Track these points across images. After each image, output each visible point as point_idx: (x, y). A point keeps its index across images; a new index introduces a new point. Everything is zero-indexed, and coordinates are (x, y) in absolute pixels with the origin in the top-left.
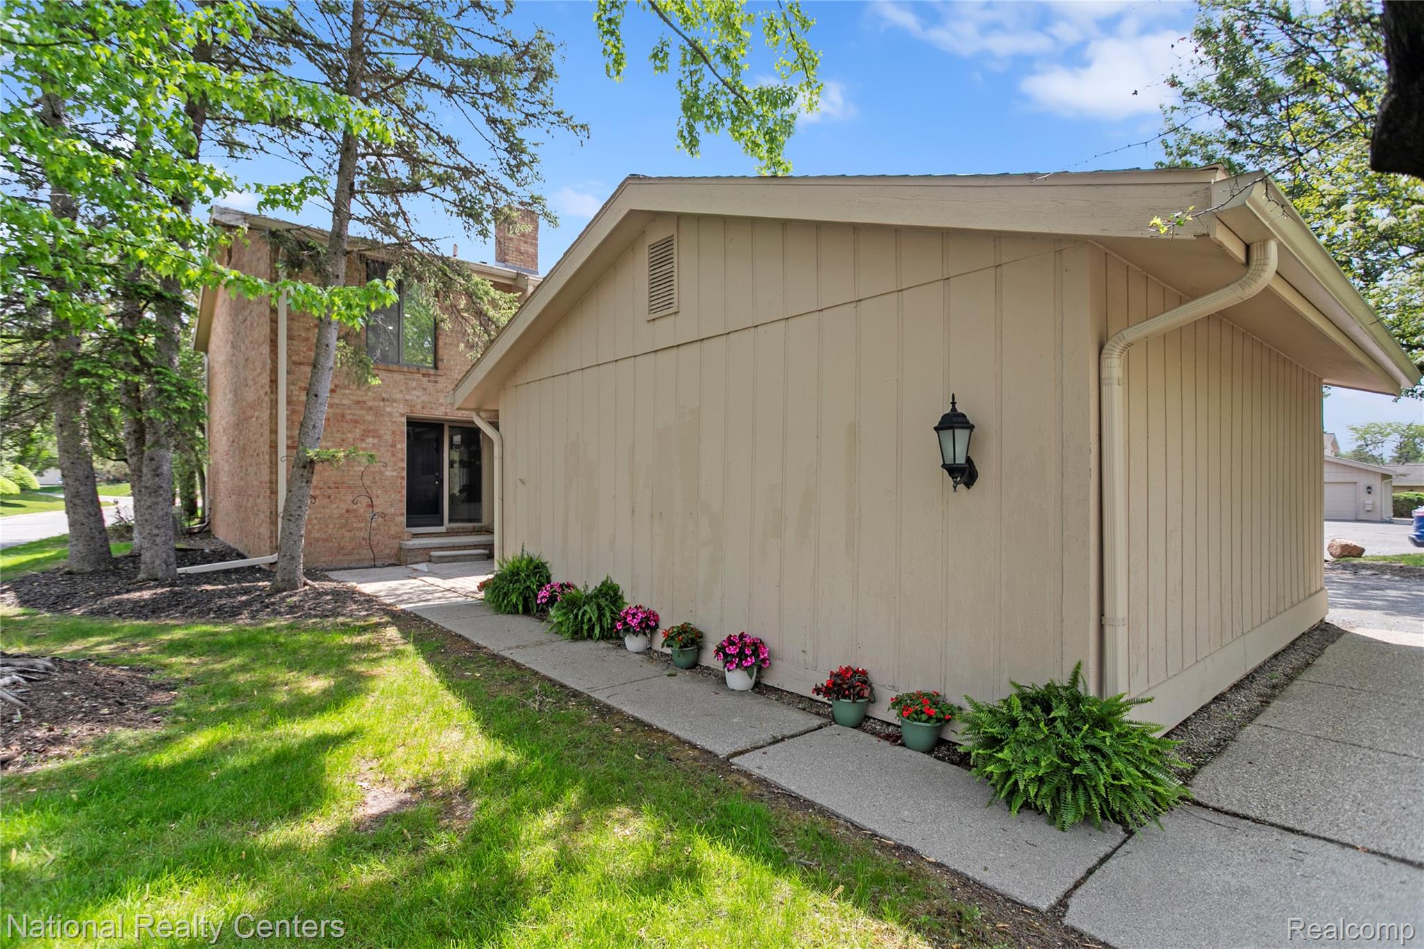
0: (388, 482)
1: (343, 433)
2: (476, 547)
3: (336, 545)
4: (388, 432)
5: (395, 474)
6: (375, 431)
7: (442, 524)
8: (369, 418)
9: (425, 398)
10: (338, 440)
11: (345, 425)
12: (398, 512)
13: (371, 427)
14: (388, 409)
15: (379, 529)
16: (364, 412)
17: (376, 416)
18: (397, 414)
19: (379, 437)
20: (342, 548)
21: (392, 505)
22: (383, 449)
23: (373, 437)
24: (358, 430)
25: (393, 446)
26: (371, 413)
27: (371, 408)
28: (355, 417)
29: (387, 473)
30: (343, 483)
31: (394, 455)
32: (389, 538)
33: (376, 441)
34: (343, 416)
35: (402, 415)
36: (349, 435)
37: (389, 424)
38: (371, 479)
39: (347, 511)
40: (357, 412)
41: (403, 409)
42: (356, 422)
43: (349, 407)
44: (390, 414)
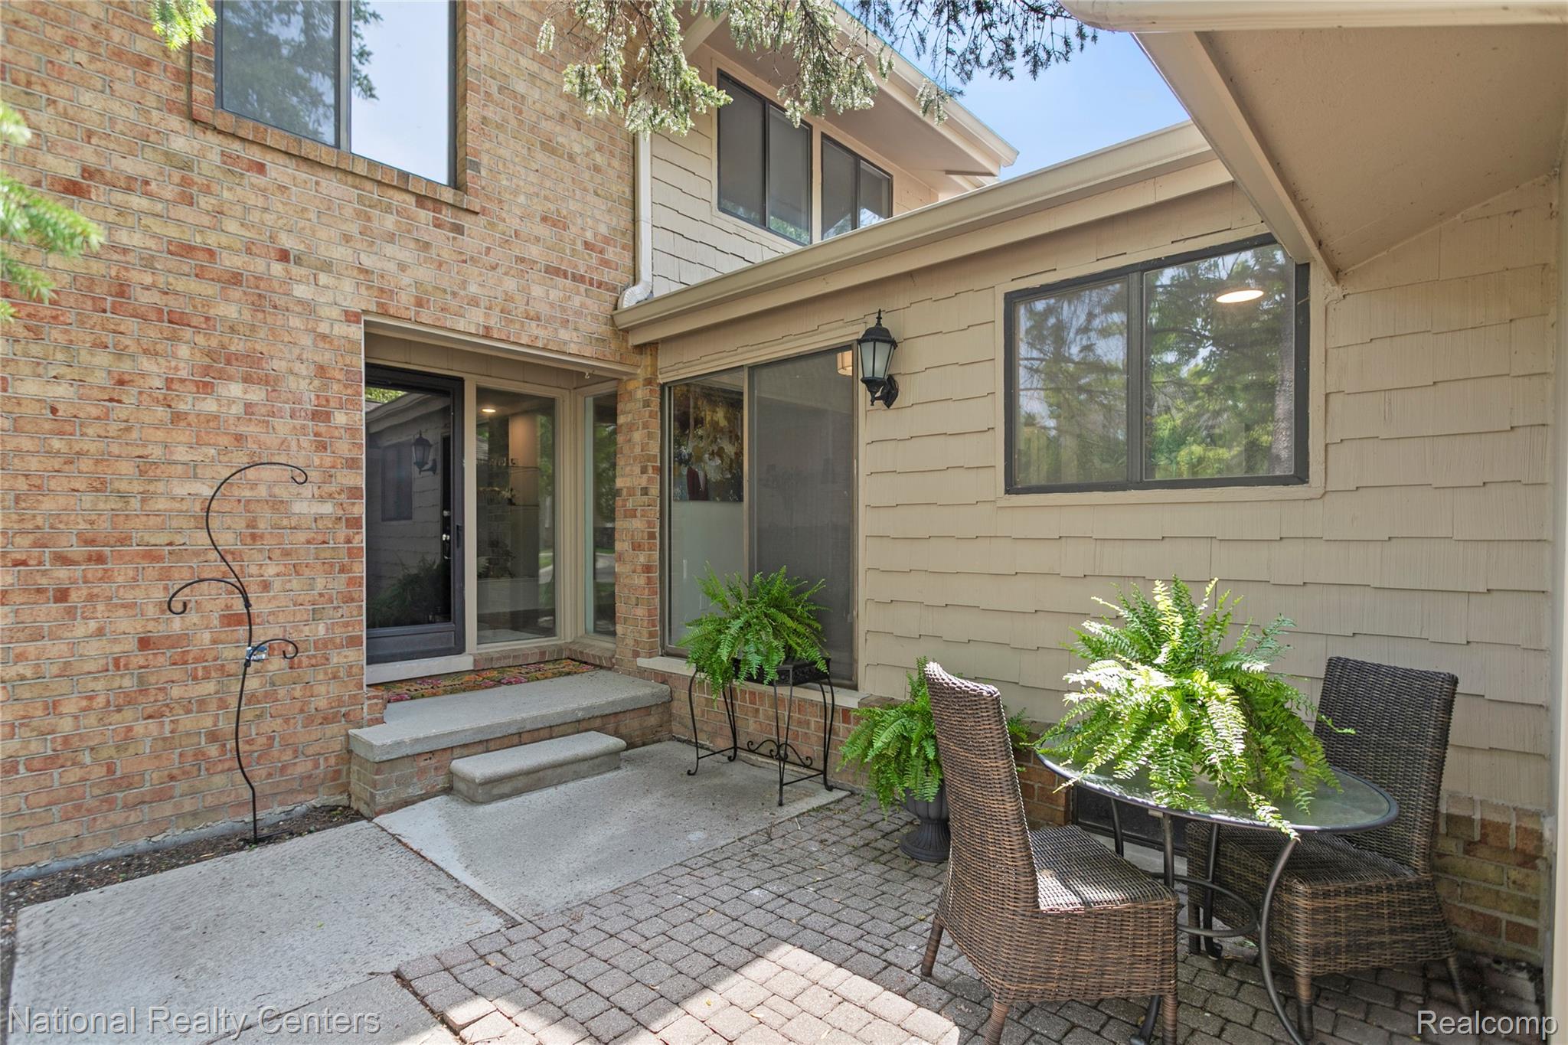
0: (302, 536)
1: (120, 354)
2: (579, 725)
3: (99, 772)
4: (302, 369)
5: (327, 508)
6: (253, 359)
7: (459, 649)
8: (228, 311)
9: (425, 274)
10: (100, 378)
11: (131, 325)
12: (339, 634)
13: (237, 346)
14: (301, 291)
15: (270, 696)
16: (208, 289)
17: (257, 308)
18: (335, 313)
19: (270, 382)
20: (127, 782)
21: (316, 615)
22: (283, 426)
23: (247, 379)
24: (184, 351)
25: (321, 415)
26: (236, 293)
27: (235, 279)
28: (174, 303)
29: (299, 507)
30: (124, 541)
31: (322, 447)
32: (309, 722)
33: (256, 395)
34: (121, 290)
35: (351, 317)
36: (147, 364)
37: (307, 340)
38: (240, 525)
39: (144, 643)
40: (180, 285)
41: (352, 296)
42: (176, 320)
43: (148, 263)
44: (309, 308)
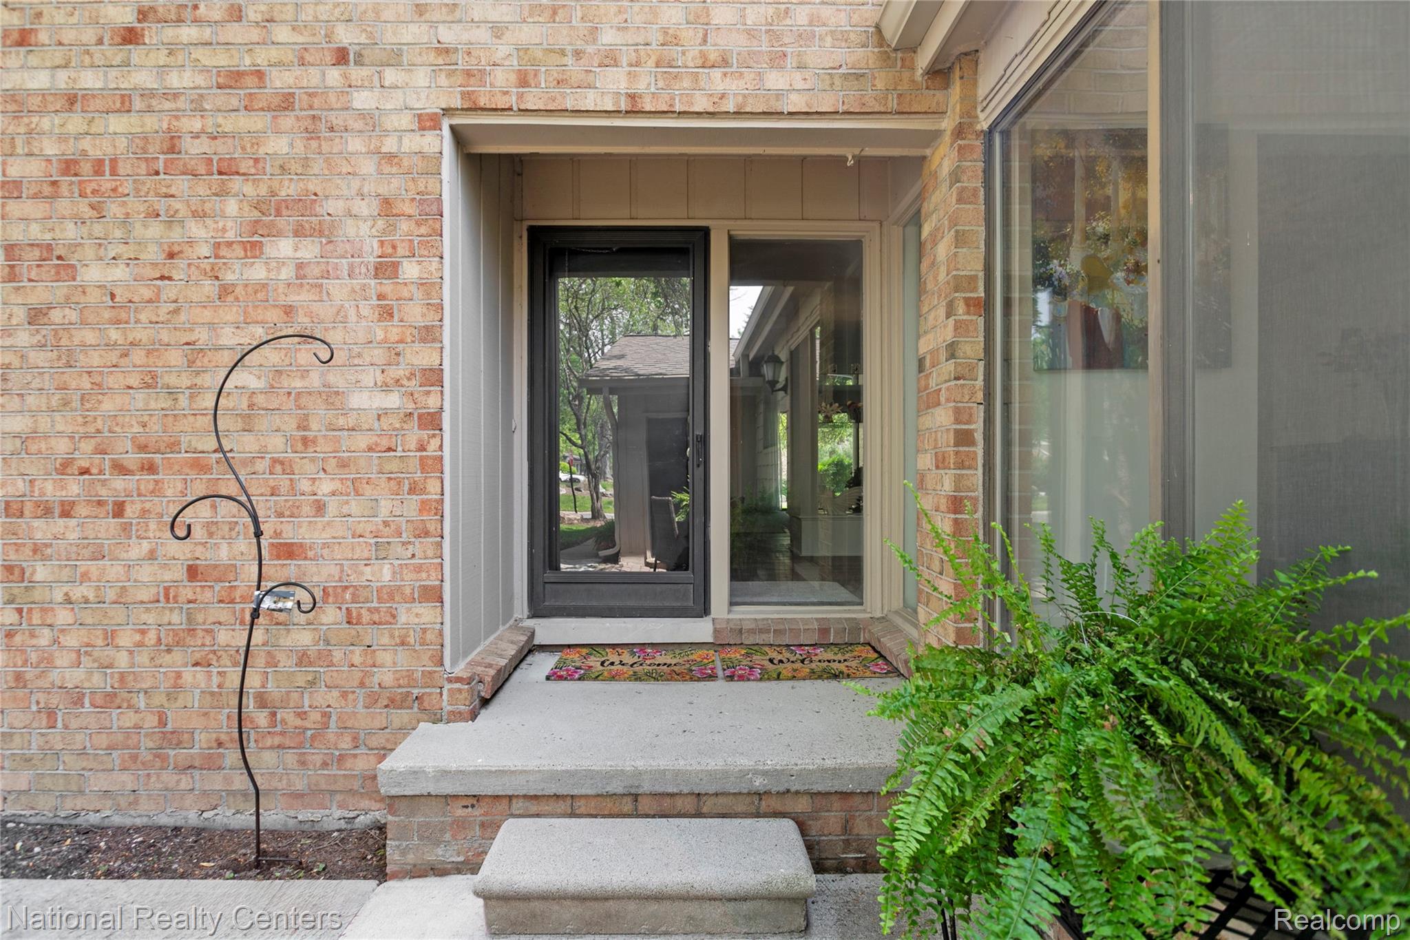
0: (362, 441)
1: (172, 221)
3: (151, 721)
4: (365, 208)
5: (393, 400)
6: (306, 203)
7: (703, 609)
8: (278, 145)
9: (532, 33)
10: (153, 253)
11: (181, 184)
12: (410, 582)
13: (289, 189)
14: (363, 100)
15: (325, 658)
16: (257, 122)
17: (311, 134)
18: (406, 121)
19: (323, 231)
20: (174, 738)
21: (381, 551)
22: (338, 290)
23: (298, 233)
24: (232, 206)
25: (386, 269)
26: (288, 121)
27: (286, 103)
28: (222, 148)
29: (358, 400)
30: (174, 446)
31: (387, 313)
32: (372, 700)
33: (309, 250)
34: (172, 146)
35: (428, 122)
36: (196, 230)
37: (368, 166)
38: (290, 425)
39: (193, 572)
40: (228, 124)
41: (428, 91)
42: (227, 170)
43: (198, 108)
44: (371, 122)
